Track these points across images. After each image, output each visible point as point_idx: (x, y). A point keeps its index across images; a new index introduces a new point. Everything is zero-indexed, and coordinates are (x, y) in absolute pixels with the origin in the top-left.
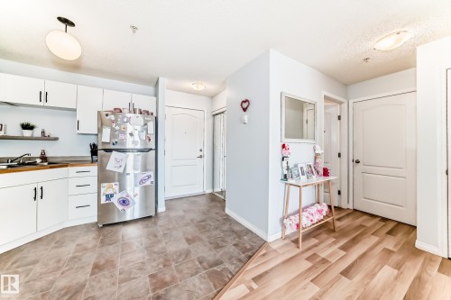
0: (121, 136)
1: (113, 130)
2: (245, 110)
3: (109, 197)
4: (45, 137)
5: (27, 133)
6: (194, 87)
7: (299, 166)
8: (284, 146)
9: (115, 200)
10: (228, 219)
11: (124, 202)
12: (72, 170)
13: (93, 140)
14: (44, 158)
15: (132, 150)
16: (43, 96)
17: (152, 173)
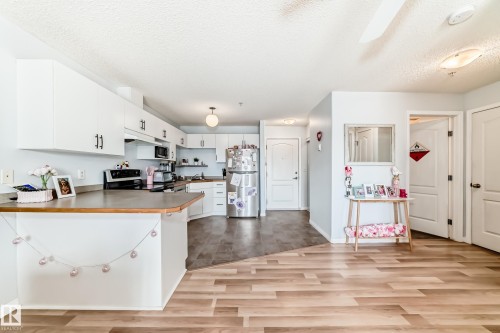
0: (238, 164)
1: (234, 160)
2: (319, 140)
3: (232, 200)
4: (203, 166)
5: (196, 163)
6: (286, 123)
7: (365, 186)
8: (346, 168)
9: (235, 203)
10: (309, 227)
11: (240, 205)
12: (215, 183)
13: (223, 167)
14: (203, 177)
15: (245, 173)
16: (202, 143)
17: (256, 188)
